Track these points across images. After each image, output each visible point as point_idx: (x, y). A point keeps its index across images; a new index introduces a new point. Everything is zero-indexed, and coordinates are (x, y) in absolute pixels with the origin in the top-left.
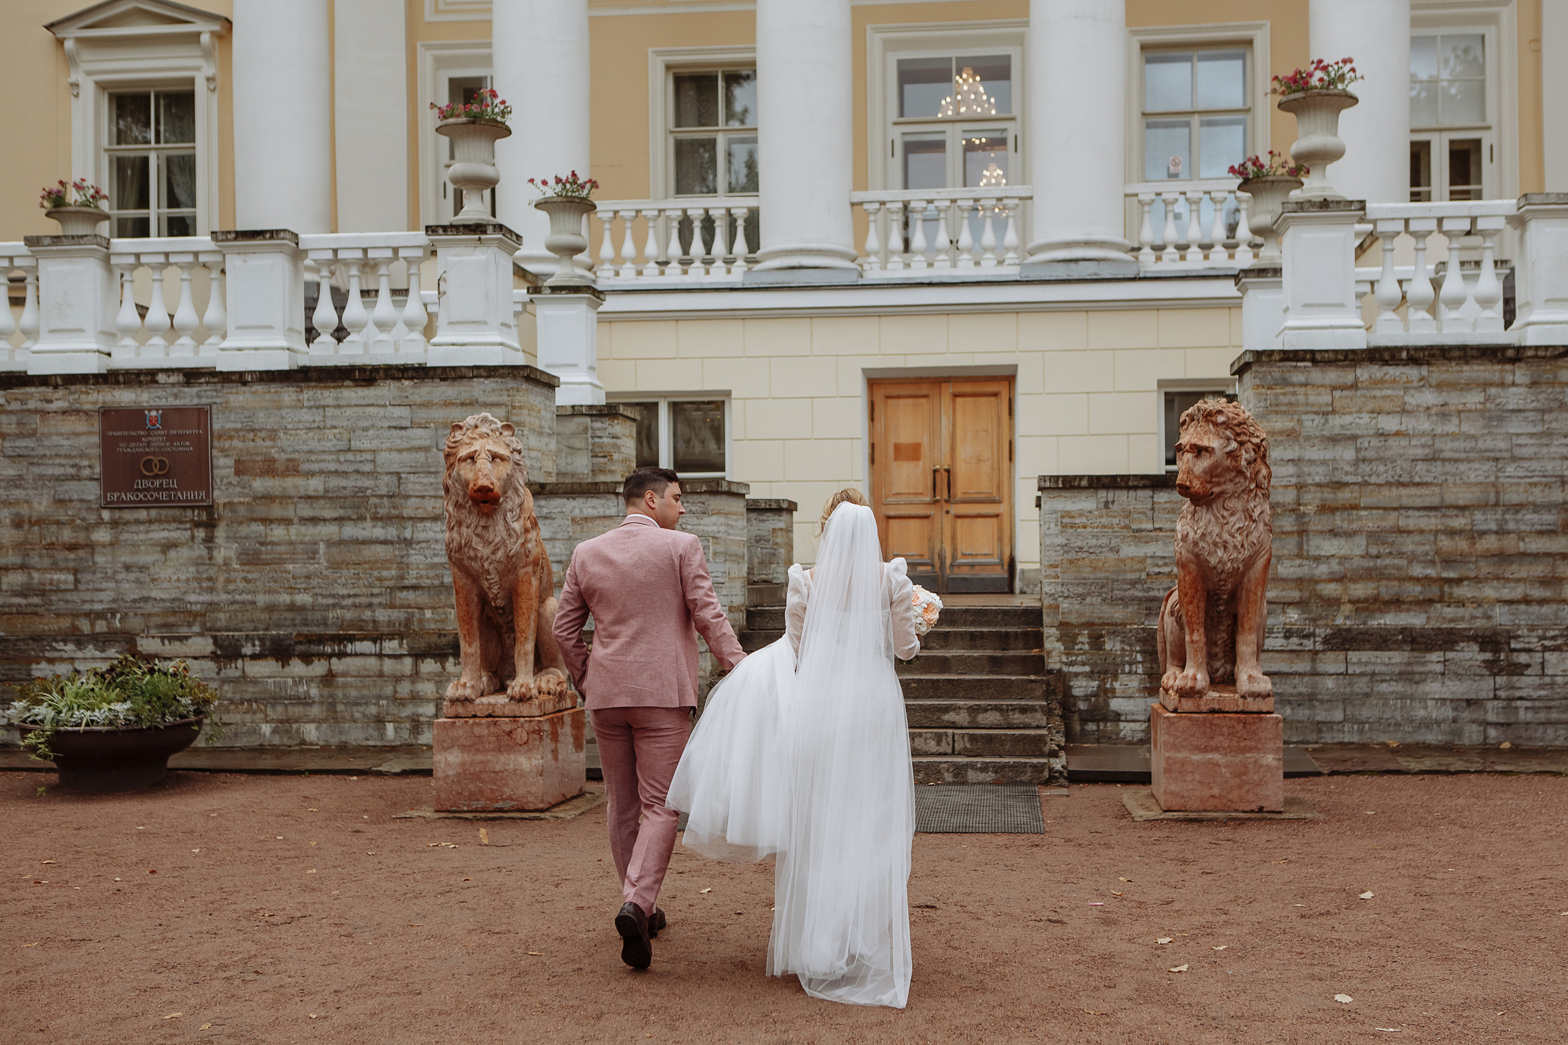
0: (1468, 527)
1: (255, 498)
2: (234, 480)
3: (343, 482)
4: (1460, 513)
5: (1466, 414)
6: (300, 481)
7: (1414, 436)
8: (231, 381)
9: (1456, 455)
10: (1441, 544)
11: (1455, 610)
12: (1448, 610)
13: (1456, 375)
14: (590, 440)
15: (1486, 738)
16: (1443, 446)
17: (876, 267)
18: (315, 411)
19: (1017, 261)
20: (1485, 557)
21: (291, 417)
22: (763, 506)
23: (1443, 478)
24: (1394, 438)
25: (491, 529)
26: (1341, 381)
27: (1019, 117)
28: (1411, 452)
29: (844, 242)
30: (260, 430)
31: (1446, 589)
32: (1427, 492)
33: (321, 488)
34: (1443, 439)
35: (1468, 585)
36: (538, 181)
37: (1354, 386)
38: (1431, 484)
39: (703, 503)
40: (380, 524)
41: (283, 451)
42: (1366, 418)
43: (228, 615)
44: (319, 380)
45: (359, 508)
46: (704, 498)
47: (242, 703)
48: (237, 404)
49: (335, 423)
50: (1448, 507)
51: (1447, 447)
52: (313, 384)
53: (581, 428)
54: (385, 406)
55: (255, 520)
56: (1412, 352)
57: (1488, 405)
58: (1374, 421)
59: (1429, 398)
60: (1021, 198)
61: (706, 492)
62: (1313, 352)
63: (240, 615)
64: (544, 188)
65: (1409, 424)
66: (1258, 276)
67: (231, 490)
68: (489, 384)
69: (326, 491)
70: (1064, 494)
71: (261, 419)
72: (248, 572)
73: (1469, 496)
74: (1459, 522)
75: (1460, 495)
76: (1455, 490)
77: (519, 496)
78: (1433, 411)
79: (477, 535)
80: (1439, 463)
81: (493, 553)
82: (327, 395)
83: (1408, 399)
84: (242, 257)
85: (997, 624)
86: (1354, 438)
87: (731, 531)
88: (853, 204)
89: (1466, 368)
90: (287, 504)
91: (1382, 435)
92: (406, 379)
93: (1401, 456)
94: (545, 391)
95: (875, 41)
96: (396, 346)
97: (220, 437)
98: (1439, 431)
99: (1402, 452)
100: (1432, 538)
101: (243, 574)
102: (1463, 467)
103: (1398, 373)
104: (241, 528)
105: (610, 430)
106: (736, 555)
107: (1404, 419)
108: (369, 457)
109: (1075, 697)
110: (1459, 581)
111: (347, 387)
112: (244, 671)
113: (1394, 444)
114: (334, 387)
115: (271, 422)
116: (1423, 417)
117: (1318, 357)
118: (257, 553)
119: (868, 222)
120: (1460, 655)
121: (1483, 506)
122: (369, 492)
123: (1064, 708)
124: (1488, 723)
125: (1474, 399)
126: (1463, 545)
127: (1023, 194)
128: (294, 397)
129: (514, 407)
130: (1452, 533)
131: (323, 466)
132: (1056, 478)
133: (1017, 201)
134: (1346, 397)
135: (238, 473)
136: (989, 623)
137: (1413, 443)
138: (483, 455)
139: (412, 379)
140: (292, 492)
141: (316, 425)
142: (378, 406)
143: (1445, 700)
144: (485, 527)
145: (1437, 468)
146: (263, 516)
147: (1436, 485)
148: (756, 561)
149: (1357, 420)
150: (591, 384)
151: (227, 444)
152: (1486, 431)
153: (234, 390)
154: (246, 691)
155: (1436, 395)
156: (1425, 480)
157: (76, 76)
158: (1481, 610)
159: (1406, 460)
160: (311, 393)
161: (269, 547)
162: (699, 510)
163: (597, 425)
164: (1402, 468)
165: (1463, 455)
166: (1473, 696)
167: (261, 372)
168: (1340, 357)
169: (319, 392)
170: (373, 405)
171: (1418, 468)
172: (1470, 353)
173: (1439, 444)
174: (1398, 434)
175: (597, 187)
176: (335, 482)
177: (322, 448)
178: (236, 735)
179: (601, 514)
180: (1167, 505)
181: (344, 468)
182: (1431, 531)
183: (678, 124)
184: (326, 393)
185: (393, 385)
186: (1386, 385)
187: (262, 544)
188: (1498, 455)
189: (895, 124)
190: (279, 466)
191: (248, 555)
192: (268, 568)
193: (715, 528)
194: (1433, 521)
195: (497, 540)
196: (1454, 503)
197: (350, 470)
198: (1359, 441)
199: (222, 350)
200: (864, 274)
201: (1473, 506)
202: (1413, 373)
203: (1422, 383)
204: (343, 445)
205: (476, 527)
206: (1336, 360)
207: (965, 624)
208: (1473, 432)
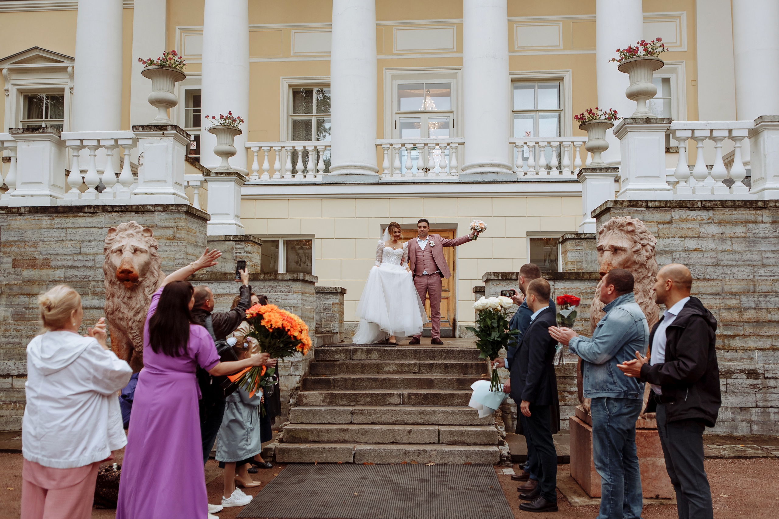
0: (738, 305)
1: (24, 282)
2: (12, 271)
3: (76, 273)
4: (733, 297)
5: (735, 239)
6: (50, 272)
7: (706, 251)
8: (13, 213)
9: (730, 263)
10: (722, 315)
11: (732, 353)
12: (728, 354)
13: (729, 216)
14: (234, 254)
15: (751, 430)
16: (723, 258)
17: (388, 175)
18: (61, 230)
19: (457, 174)
20: (749, 322)
21: (47, 234)
22: (327, 290)
23: (723, 276)
24: (694, 253)
25: (134, 299)
26: (663, 219)
27: (455, 112)
28: (704, 261)
29: (372, 163)
30: (28, 242)
31: (726, 341)
32: (714, 284)
33: (62, 276)
34: (723, 253)
35: (739, 339)
36: (210, 117)
37: (671, 222)
38: (716, 280)
39: (289, 286)
40: (96, 297)
41: (41, 254)
42: (677, 241)
43: (5, 351)
44: (64, 212)
45: (84, 288)
46: (289, 283)
47: (11, 404)
48: (15, 226)
49: (72, 238)
50: (726, 293)
51: (725, 258)
52: (60, 215)
53: (230, 248)
54: (102, 228)
55: (23, 294)
56: (704, 203)
57: (748, 234)
58: (682, 242)
59: (714, 229)
60: (459, 144)
61: (290, 280)
62: (647, 202)
63: (12, 350)
64: (213, 120)
65: (702, 244)
66: (592, 172)
67: (9, 276)
68: (164, 215)
69: (66, 278)
70: (502, 283)
71: (30, 235)
72: (18, 325)
73: (738, 287)
74: (733, 302)
75: (733, 286)
76: (730, 283)
77: (154, 277)
78: (716, 237)
79: (124, 303)
80: (720, 267)
81: (135, 315)
82: (68, 221)
83: (702, 230)
84: (27, 143)
85: (459, 359)
86: (671, 252)
87: (305, 303)
88: (377, 145)
89: (734, 212)
90: (42, 285)
91: (687, 250)
92: (115, 212)
93: (698, 263)
94: (200, 222)
95: (387, 75)
96: (114, 195)
97: (5, 245)
98: (720, 249)
99: (699, 260)
100: (717, 312)
101: (15, 327)
102: (734, 270)
103: (696, 215)
104: (15, 299)
105: (246, 249)
106: (309, 318)
107: (700, 242)
108: (91, 257)
109: (509, 404)
110: (733, 337)
111: (80, 216)
112: (12, 385)
113: (695, 256)
114: (73, 217)
115: (35, 237)
116: (711, 241)
117: (650, 204)
118: (23, 314)
119: (383, 153)
120: (736, 381)
121: (746, 293)
122: (91, 278)
123: (503, 412)
124: (752, 422)
125: (740, 230)
126: (735, 315)
127: (460, 142)
128: (49, 222)
129: (178, 229)
130: (729, 308)
131: (64, 263)
132: (497, 274)
133: (457, 145)
134: (666, 228)
135: (14, 266)
136: (455, 358)
137: (705, 256)
138: (128, 248)
139: (118, 212)
140: (45, 278)
141: (61, 239)
142: (98, 228)
143: (727, 407)
144: (129, 298)
145: (720, 270)
146: (28, 292)
147: (719, 280)
148: (323, 320)
149: (673, 242)
150: (236, 224)
151: (9, 250)
152: (747, 249)
153: (14, 218)
154: (13, 397)
155: (718, 228)
156: (712, 277)
157: (8, 86)
158: (747, 354)
159: (701, 265)
160: (59, 220)
161: (31, 311)
162: (286, 290)
163: (239, 246)
164: (699, 270)
165: (734, 263)
166: (744, 406)
167: (30, 207)
168: (663, 205)
169: (64, 219)
170: (95, 227)
171: (708, 270)
172: (737, 203)
173: (720, 256)
174: (696, 250)
175: (243, 122)
176: (71, 272)
177: (64, 252)
178: (6, 423)
179: (228, 292)
180: (563, 290)
181: (76, 264)
182: (717, 307)
183: (294, 112)
184: (68, 220)
185: (107, 215)
186: (689, 222)
187: (27, 308)
188: (754, 263)
189: (396, 113)
190: (39, 263)
191: (18, 315)
192: (29, 323)
193: (295, 301)
194: (718, 301)
195: (138, 306)
196: (730, 291)
197: (80, 265)
198: (674, 254)
199: (12, 196)
200: (382, 179)
201: (741, 293)
202: (704, 214)
203: (709, 221)
204: (76, 251)
205: (124, 298)
206: (660, 207)
207: (441, 358)
208: (739, 249)
